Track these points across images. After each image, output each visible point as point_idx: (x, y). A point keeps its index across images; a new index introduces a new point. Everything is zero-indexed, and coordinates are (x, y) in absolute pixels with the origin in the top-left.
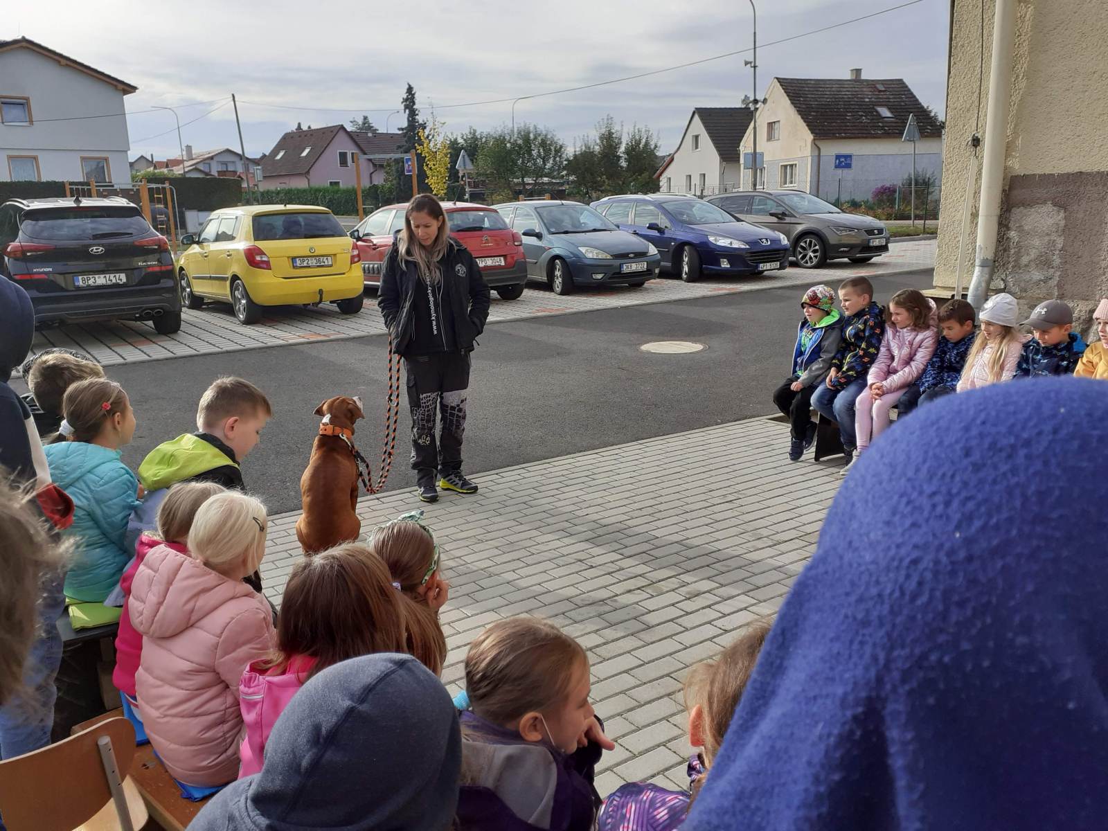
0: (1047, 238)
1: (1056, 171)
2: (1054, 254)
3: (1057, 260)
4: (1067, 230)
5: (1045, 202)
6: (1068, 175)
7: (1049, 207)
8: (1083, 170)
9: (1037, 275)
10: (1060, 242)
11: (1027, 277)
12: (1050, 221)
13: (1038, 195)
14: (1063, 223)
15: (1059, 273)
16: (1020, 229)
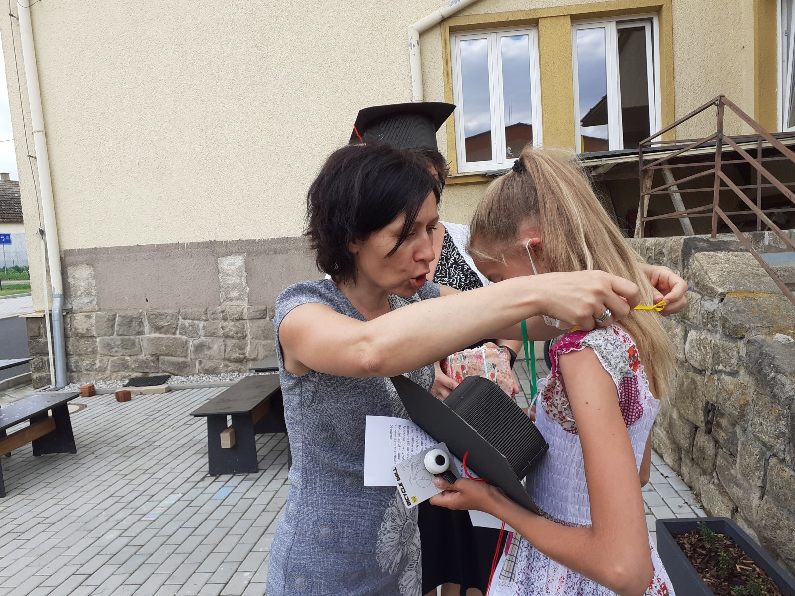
0: (87, 281)
1: (85, 248)
2: (92, 289)
3: (94, 292)
4: (95, 277)
5: (82, 263)
6: (91, 249)
7: (85, 266)
8: (97, 247)
9: (86, 300)
10: (94, 283)
11: (82, 302)
12: (87, 273)
13: (79, 259)
14: (93, 273)
15: (96, 298)
16: (74, 277)
